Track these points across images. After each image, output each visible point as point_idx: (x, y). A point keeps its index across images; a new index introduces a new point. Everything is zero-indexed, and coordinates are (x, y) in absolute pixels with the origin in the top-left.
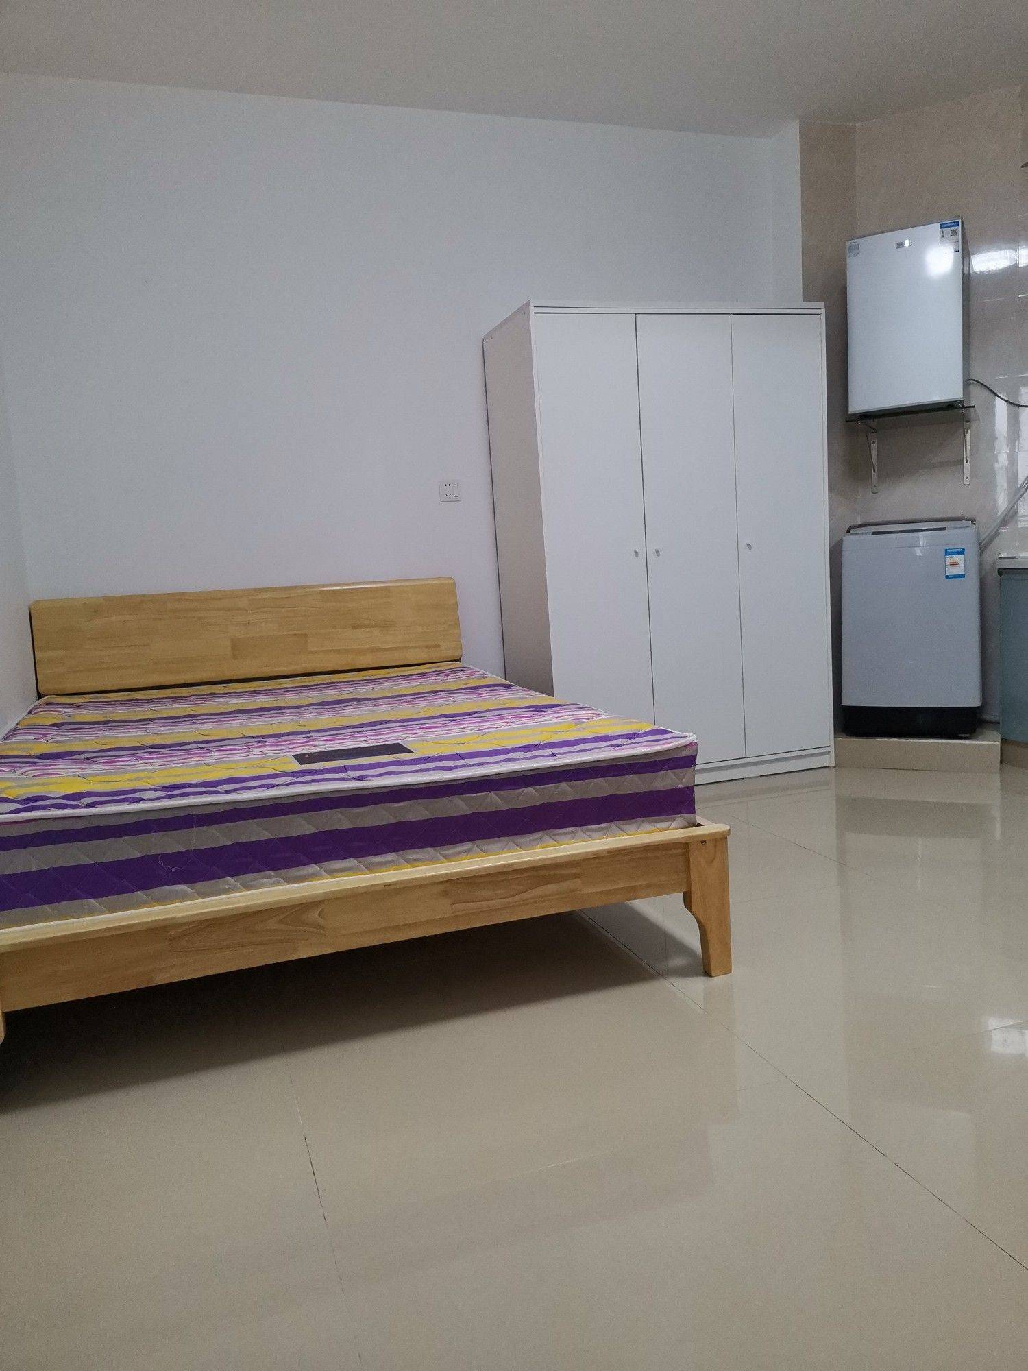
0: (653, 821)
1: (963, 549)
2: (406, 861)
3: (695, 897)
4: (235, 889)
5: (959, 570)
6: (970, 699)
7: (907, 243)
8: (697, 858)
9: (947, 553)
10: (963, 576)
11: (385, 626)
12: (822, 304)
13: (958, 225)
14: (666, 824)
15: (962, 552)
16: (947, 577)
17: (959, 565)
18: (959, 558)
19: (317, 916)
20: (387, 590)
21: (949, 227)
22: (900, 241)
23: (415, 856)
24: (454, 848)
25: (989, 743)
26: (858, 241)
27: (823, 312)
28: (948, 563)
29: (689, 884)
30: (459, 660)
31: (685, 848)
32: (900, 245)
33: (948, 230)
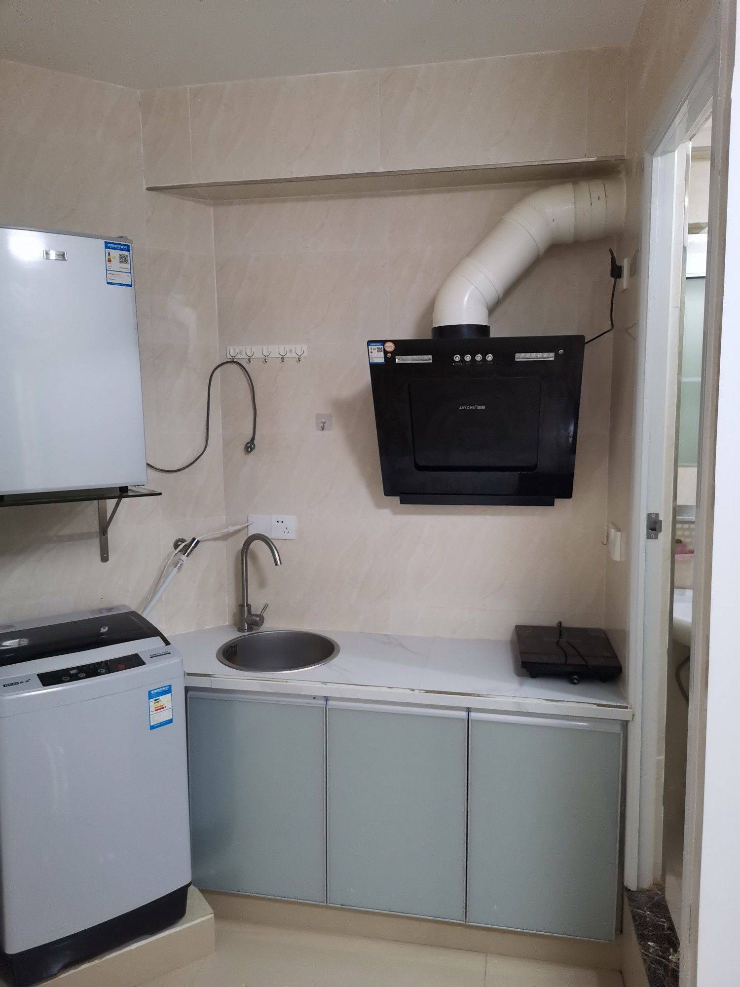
1: (169, 686)
5: (165, 716)
6: (179, 877)
9: (151, 695)
10: (170, 721)
13: (128, 250)
15: (168, 690)
16: (152, 728)
17: (166, 708)
18: (165, 699)
21: (117, 249)
25: (199, 918)
28: (152, 709)
33: (115, 254)
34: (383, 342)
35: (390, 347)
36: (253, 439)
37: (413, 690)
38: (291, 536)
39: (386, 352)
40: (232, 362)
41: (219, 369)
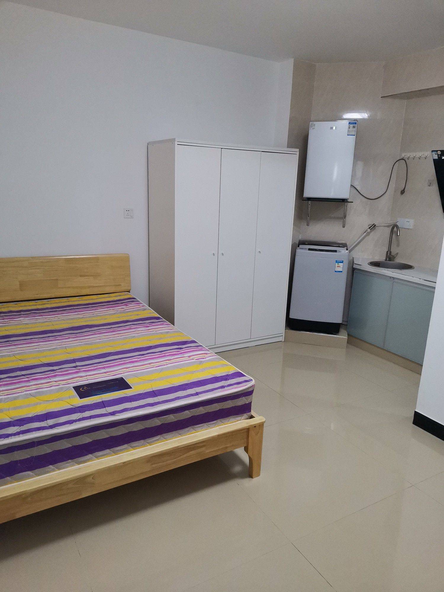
0: (235, 417)
1: (343, 261)
2: (131, 447)
3: (250, 448)
4: (54, 470)
5: (340, 269)
6: (338, 319)
7: (334, 128)
8: (252, 433)
9: (336, 262)
10: (342, 272)
11: (96, 276)
12: (298, 150)
13: (356, 124)
14: (240, 418)
15: (342, 262)
16: (336, 271)
17: (341, 267)
18: (341, 264)
19: (91, 479)
20: (97, 259)
21: (352, 124)
22: (332, 126)
23: (134, 445)
24: (153, 439)
25: (343, 336)
26: (315, 123)
27: (298, 153)
28: (336, 266)
29: (248, 443)
30: (129, 292)
31: (247, 430)
32: (332, 128)
33: (352, 125)
34: (437, 151)
35: (439, 153)
36: (404, 189)
37: (420, 279)
38: (411, 228)
39: (438, 155)
40: (403, 159)
41: (397, 162)
